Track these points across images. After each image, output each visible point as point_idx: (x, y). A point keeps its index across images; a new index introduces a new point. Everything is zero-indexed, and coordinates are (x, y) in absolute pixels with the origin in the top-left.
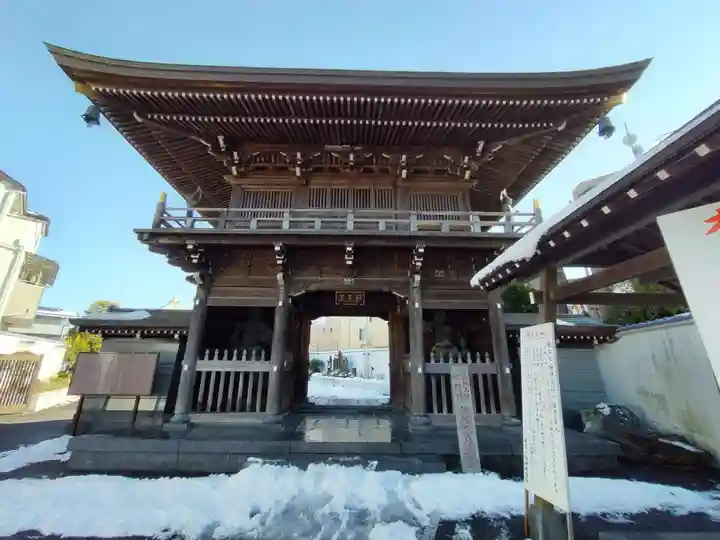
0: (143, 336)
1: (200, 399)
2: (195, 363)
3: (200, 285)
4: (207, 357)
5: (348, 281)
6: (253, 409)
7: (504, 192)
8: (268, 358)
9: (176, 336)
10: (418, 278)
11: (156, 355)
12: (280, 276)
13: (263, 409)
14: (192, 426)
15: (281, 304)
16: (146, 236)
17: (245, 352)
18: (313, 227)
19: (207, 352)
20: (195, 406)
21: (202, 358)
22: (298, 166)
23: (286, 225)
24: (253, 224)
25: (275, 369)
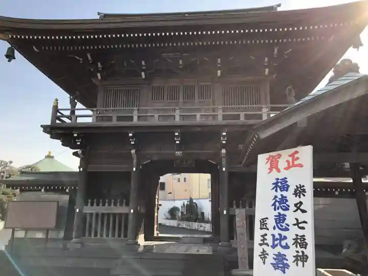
0: (46, 190)
1: (87, 230)
2: (83, 208)
3: (82, 158)
4: (89, 204)
5: (178, 153)
6: (120, 236)
9: (67, 191)
11: (56, 203)
12: (133, 151)
15: (134, 169)
16: (48, 130)
17: (113, 201)
19: (90, 201)
21: (87, 205)
22: (143, 70)
23: (135, 118)
24: (114, 119)
25: (132, 211)
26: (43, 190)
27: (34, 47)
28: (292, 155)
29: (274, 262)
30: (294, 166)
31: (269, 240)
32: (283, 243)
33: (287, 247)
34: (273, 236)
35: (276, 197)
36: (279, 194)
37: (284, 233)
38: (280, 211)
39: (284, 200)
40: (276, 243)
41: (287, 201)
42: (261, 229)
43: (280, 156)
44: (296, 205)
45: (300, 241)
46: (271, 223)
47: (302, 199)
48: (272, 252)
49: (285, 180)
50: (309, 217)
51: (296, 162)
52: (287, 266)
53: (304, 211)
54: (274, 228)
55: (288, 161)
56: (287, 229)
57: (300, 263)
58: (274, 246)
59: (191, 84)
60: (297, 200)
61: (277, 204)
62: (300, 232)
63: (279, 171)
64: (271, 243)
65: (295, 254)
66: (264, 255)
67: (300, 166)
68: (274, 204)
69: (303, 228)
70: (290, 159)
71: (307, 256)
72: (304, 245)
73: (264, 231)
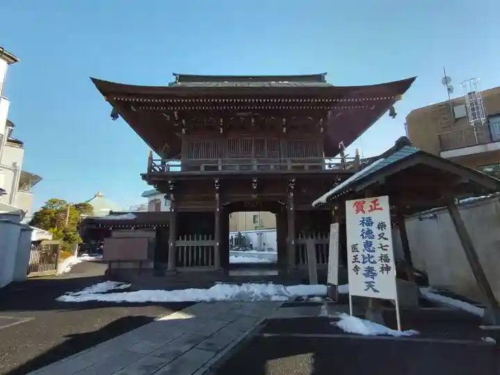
0: (136, 228)
1: (180, 259)
2: (176, 242)
4: (180, 239)
5: (254, 196)
6: (207, 264)
7: (342, 143)
8: (213, 239)
10: (292, 194)
12: (217, 195)
13: (213, 264)
14: (178, 272)
15: (218, 210)
16: (147, 177)
18: (234, 170)
19: (180, 236)
20: (178, 263)
21: (178, 240)
22: (221, 127)
23: (220, 168)
24: (202, 168)
25: (218, 244)
26: (133, 228)
27: (132, 107)
28: (374, 202)
29: (365, 272)
30: (375, 209)
31: (360, 259)
32: (372, 260)
33: (374, 262)
34: (363, 256)
35: (363, 230)
36: (366, 228)
37: (371, 254)
38: (367, 239)
39: (369, 232)
40: (366, 260)
41: (372, 232)
42: (353, 252)
43: (364, 202)
44: (379, 235)
45: (385, 258)
46: (361, 247)
47: (384, 231)
48: (362, 267)
49: (369, 219)
50: (389, 242)
51: (377, 207)
52: (375, 274)
53: (386, 239)
54: (364, 251)
55: (371, 206)
56: (374, 251)
57: (385, 272)
58: (364, 263)
59: (261, 138)
60: (380, 232)
61: (365, 235)
62: (384, 253)
63: (364, 212)
64: (361, 261)
65: (381, 266)
66: (356, 269)
67: (381, 209)
68: (362, 235)
69: (386, 250)
70: (372, 204)
71: (390, 267)
72: (388, 261)
73: (355, 254)
